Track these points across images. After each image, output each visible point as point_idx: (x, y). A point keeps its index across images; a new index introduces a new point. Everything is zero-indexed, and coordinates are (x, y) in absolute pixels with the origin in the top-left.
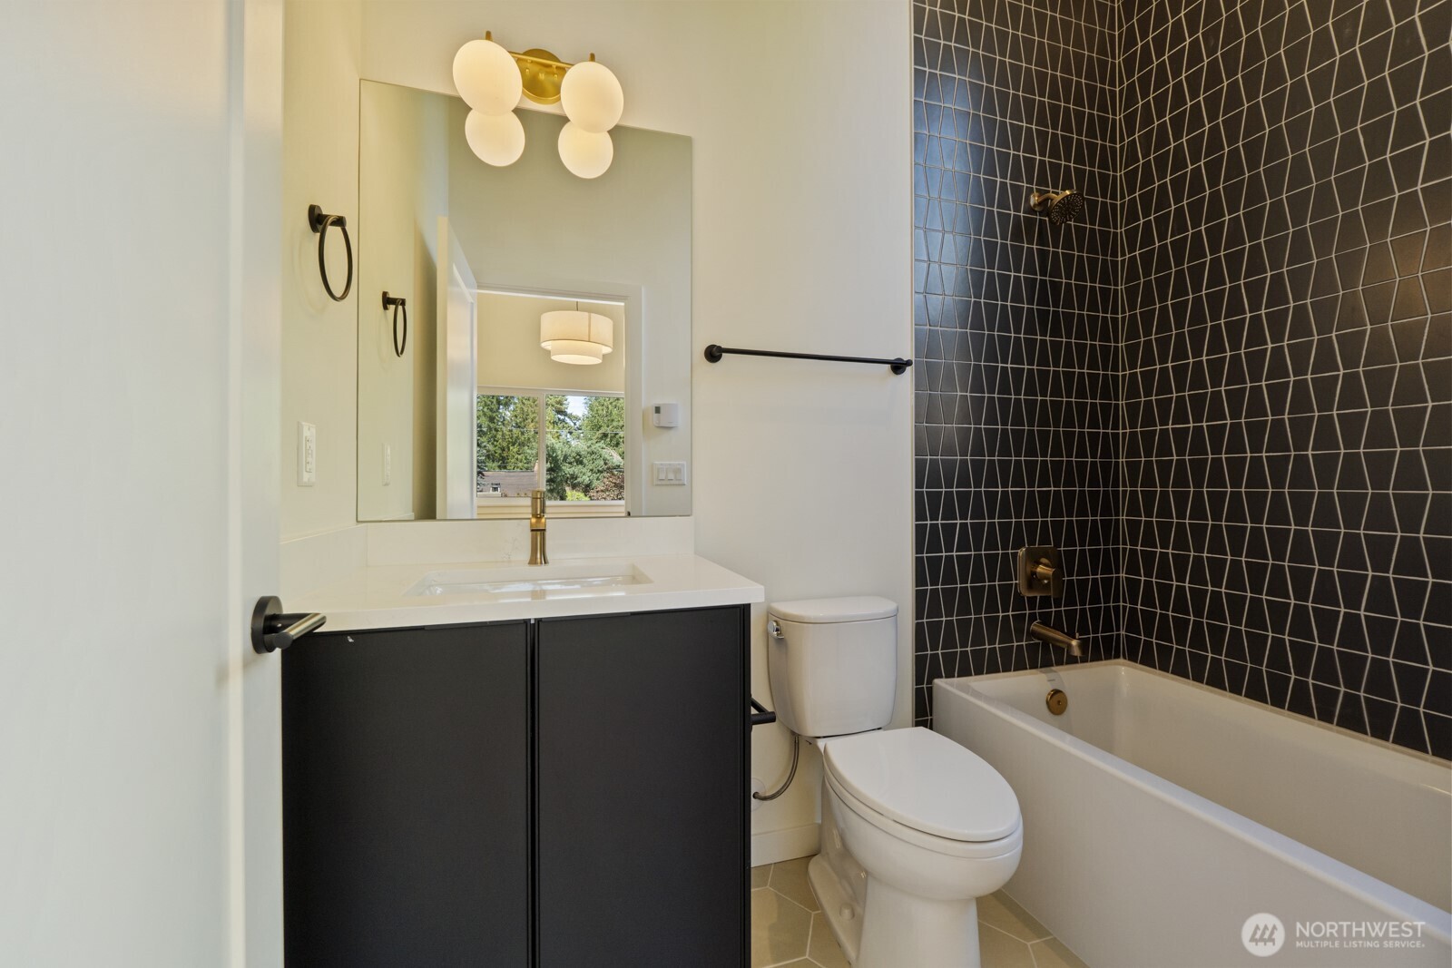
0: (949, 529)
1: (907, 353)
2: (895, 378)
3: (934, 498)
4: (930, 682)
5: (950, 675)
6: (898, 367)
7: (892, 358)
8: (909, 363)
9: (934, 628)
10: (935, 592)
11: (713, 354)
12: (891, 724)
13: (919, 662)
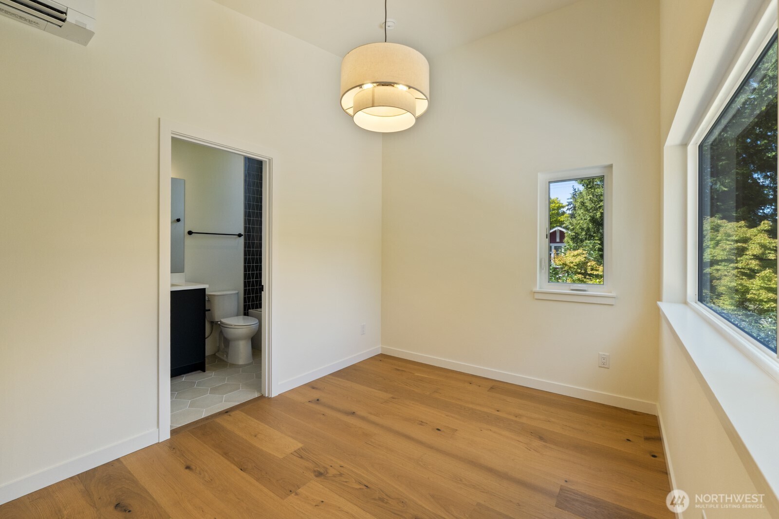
0: (253, 274)
1: (242, 232)
2: (239, 238)
3: (249, 267)
4: (248, 310)
5: (253, 309)
6: (240, 235)
7: (237, 234)
8: (242, 235)
9: (249, 298)
10: (249, 289)
11: (190, 233)
12: (238, 315)
13: (245, 306)
